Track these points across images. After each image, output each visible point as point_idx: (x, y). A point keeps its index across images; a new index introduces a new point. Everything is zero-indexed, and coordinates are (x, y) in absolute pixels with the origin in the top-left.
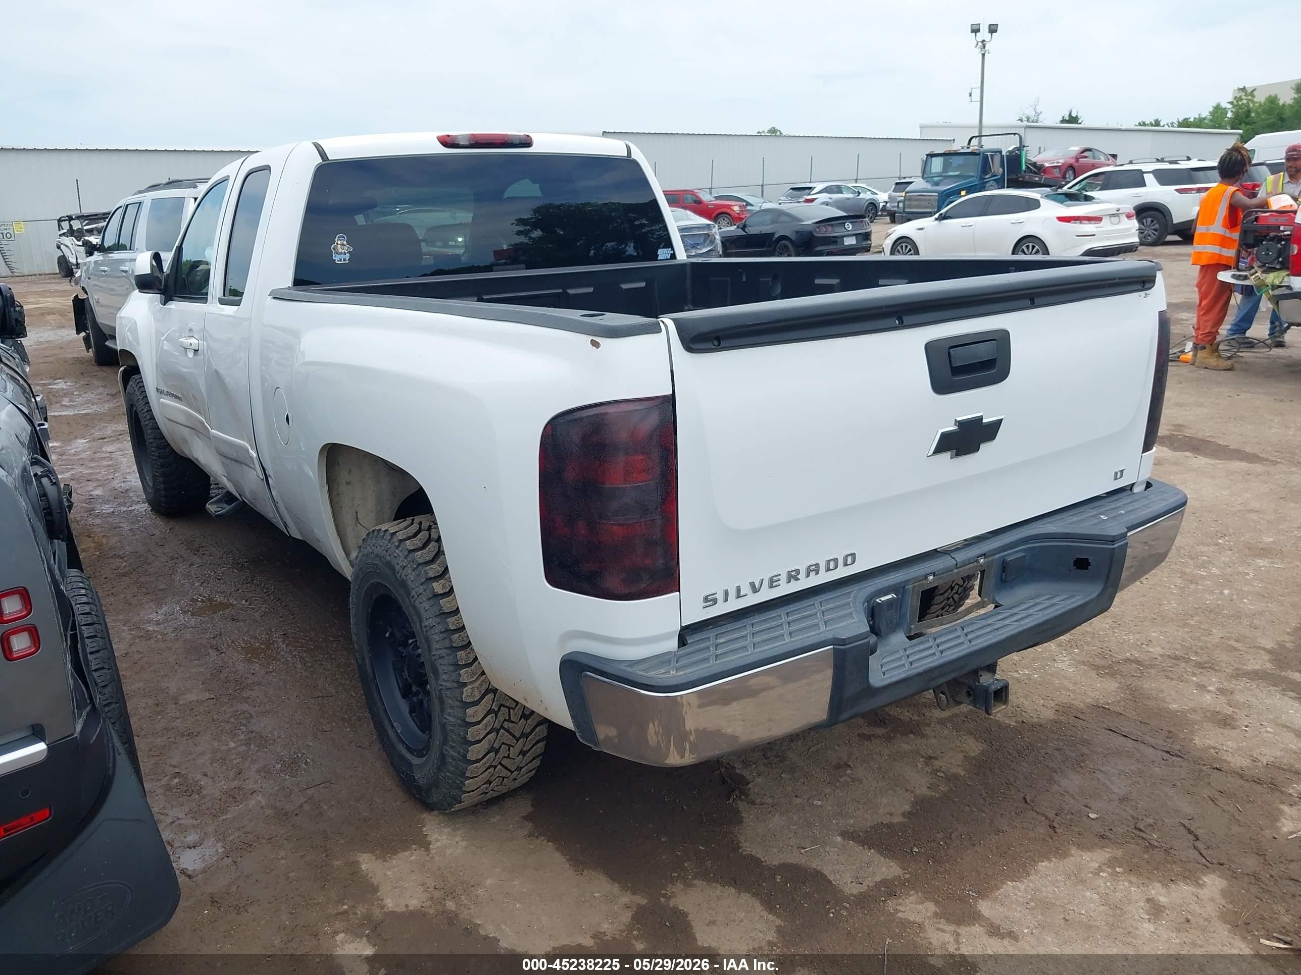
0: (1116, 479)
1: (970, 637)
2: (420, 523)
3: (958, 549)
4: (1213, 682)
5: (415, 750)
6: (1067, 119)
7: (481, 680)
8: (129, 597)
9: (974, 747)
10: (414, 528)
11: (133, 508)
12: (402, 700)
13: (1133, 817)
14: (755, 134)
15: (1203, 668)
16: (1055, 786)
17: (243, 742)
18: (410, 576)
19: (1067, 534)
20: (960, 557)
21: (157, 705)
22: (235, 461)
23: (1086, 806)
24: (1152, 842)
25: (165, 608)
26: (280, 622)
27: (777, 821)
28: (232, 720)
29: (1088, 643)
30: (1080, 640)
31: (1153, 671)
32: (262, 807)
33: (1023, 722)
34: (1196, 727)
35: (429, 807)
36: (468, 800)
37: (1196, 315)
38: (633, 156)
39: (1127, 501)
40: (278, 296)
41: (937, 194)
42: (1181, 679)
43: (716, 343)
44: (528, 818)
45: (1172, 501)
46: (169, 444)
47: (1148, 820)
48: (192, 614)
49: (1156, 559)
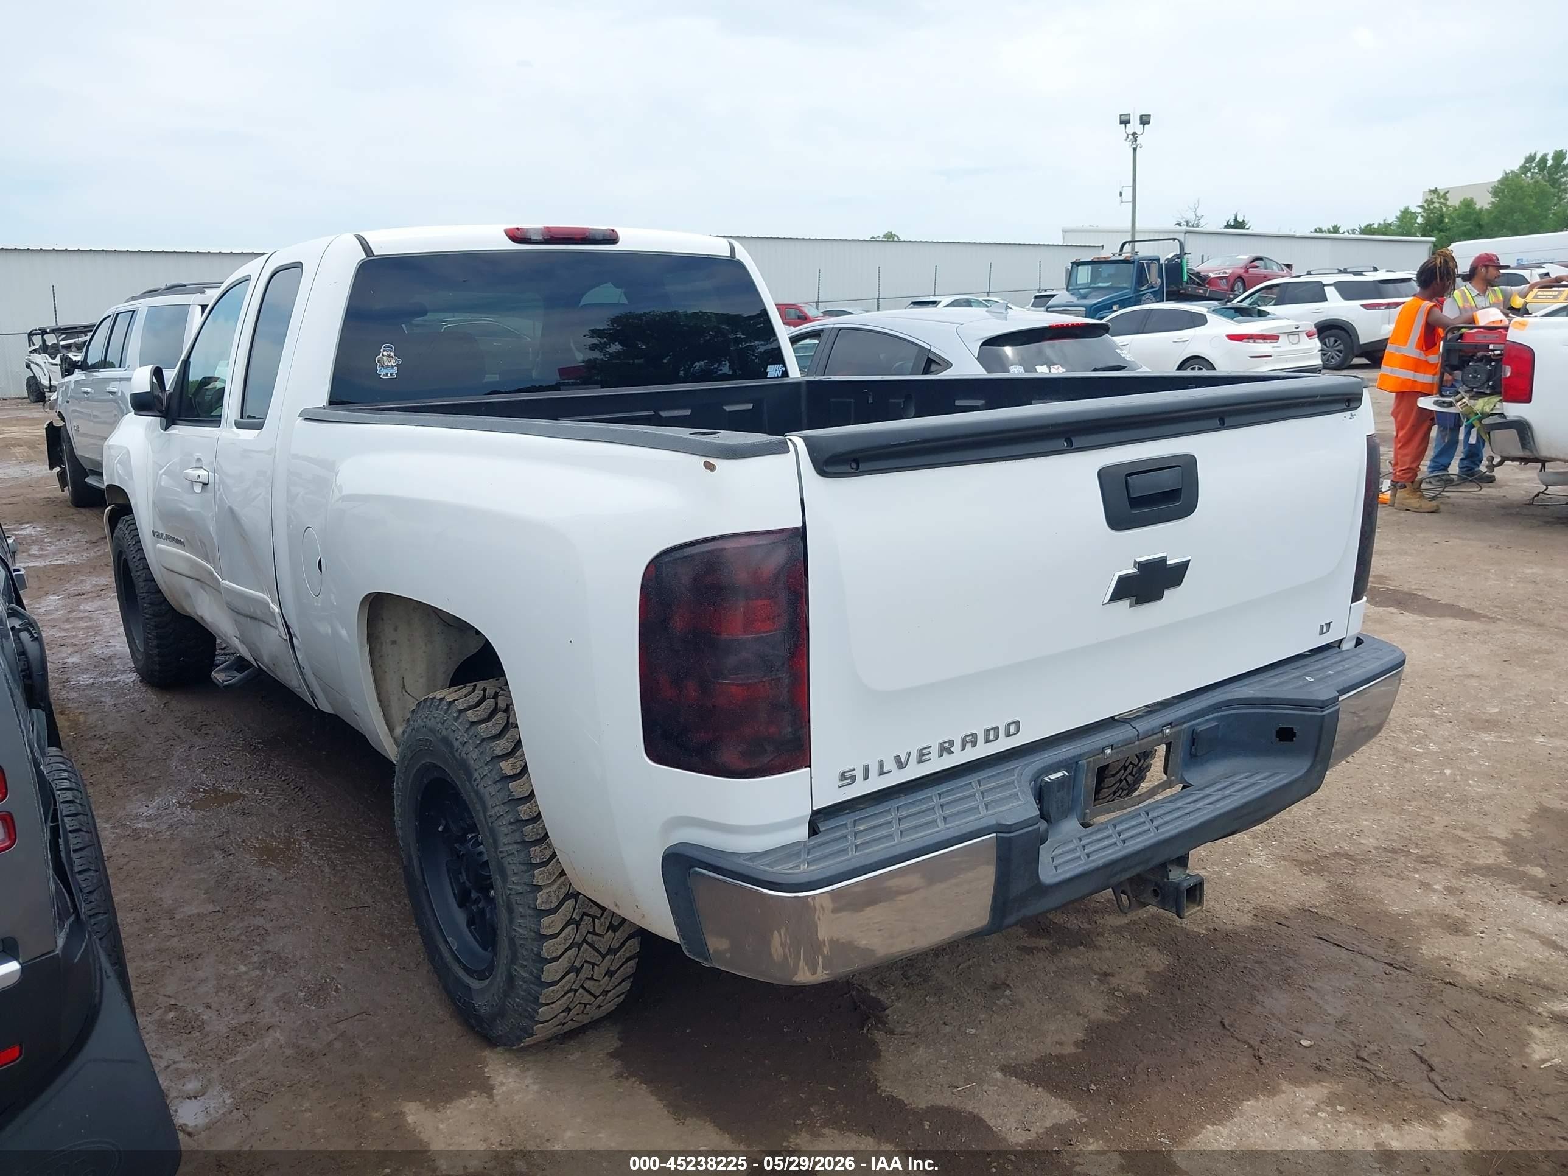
0: (1321, 633)
1: (1156, 823)
2: (484, 690)
3: (1139, 717)
4: (1439, 880)
5: (475, 972)
6: (1233, 224)
7: (558, 883)
8: (112, 787)
9: (1158, 961)
10: (477, 695)
11: (118, 678)
12: (458, 909)
13: (1353, 1043)
14: (869, 239)
15: (1425, 863)
16: (1258, 1006)
17: (257, 965)
18: (472, 754)
19: (1268, 698)
20: (1143, 726)
21: (147, 921)
22: (251, 618)
23: (1297, 1031)
24: (1378, 1074)
25: (157, 800)
26: (303, 816)
27: (922, 1054)
28: (243, 938)
29: (1288, 835)
30: (1278, 830)
31: (1367, 867)
32: (281, 1046)
33: (1215, 930)
34: (1422, 933)
35: (491, 1042)
36: (541, 1032)
37: (1392, 449)
38: (738, 257)
39: (1334, 661)
40: (310, 417)
41: (1084, 309)
42: (1400, 876)
43: (854, 466)
44: (614, 1055)
45: (1388, 660)
46: (166, 599)
47: (1371, 1047)
48: (193, 808)
49: (1368, 733)
